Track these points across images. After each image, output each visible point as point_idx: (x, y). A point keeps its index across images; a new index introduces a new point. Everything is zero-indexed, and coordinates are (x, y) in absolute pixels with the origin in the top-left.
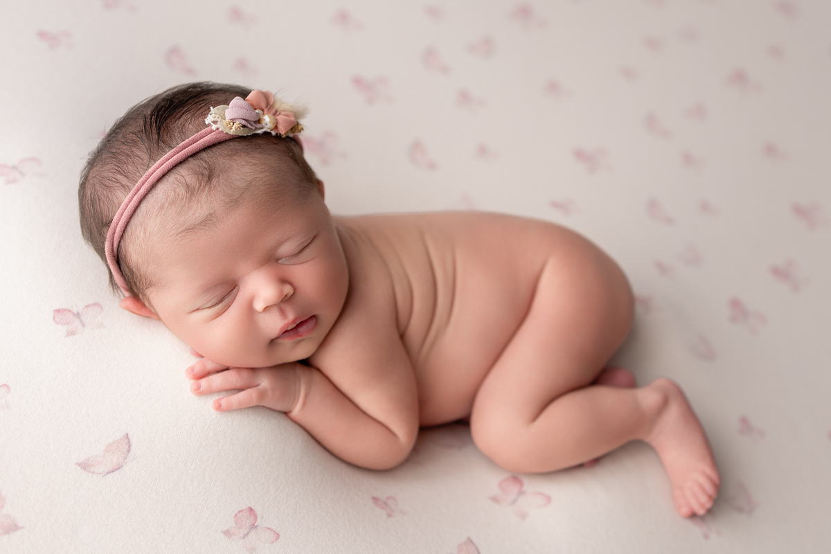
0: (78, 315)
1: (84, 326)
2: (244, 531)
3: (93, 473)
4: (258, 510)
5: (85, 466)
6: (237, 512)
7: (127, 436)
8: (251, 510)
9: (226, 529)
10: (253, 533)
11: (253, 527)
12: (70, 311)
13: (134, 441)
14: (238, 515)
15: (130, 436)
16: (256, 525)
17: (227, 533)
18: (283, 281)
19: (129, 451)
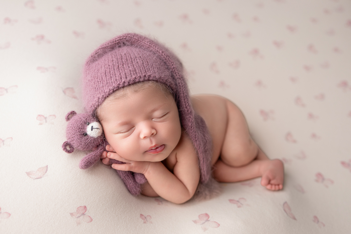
0: (46, 118)
1: (46, 122)
2: (79, 215)
3: (30, 177)
4: (88, 208)
5: (28, 174)
6: (79, 206)
7: (47, 166)
8: (85, 207)
9: (72, 213)
10: (82, 217)
11: (83, 214)
12: (43, 116)
13: (49, 169)
14: (79, 208)
15: (48, 167)
16: (85, 214)
17: (72, 214)
18: (153, 128)
19: (46, 172)
